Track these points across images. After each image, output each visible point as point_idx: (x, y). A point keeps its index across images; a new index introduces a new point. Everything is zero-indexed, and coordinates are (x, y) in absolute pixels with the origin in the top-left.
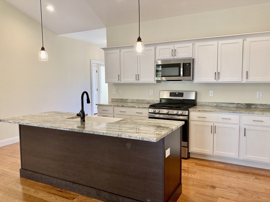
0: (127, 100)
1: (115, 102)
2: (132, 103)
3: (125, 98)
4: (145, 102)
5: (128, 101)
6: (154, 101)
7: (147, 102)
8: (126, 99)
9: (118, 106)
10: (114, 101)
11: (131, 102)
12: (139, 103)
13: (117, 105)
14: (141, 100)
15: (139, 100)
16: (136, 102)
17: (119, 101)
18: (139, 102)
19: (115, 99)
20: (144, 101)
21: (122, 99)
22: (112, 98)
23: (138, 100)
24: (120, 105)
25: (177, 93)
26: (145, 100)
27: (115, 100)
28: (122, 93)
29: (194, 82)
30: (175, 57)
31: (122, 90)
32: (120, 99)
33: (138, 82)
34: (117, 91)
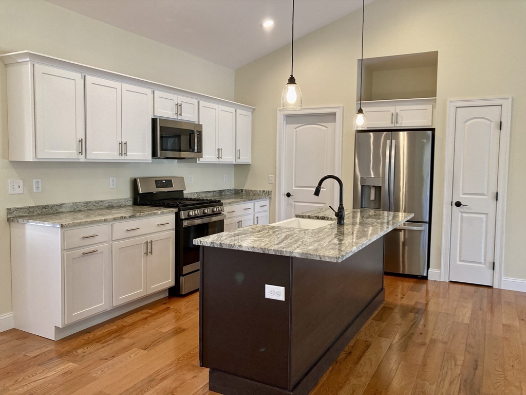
0: (61, 205)
1: (24, 216)
3: (56, 203)
5: (63, 210)
6: (120, 201)
7: (107, 205)
8: (57, 206)
10: (18, 215)
11: (72, 210)
12: (91, 210)
14: (95, 202)
15: (90, 202)
16: (83, 209)
17: (35, 213)
18: (89, 208)
19: (24, 208)
20: (101, 204)
21: (45, 207)
22: (12, 206)
23: (87, 203)
25: (164, 181)
26: (104, 201)
27: (22, 210)
28: (40, 190)
29: (198, 162)
30: (179, 117)
31: (40, 180)
32: (37, 207)
33: (124, 158)
34: (24, 185)
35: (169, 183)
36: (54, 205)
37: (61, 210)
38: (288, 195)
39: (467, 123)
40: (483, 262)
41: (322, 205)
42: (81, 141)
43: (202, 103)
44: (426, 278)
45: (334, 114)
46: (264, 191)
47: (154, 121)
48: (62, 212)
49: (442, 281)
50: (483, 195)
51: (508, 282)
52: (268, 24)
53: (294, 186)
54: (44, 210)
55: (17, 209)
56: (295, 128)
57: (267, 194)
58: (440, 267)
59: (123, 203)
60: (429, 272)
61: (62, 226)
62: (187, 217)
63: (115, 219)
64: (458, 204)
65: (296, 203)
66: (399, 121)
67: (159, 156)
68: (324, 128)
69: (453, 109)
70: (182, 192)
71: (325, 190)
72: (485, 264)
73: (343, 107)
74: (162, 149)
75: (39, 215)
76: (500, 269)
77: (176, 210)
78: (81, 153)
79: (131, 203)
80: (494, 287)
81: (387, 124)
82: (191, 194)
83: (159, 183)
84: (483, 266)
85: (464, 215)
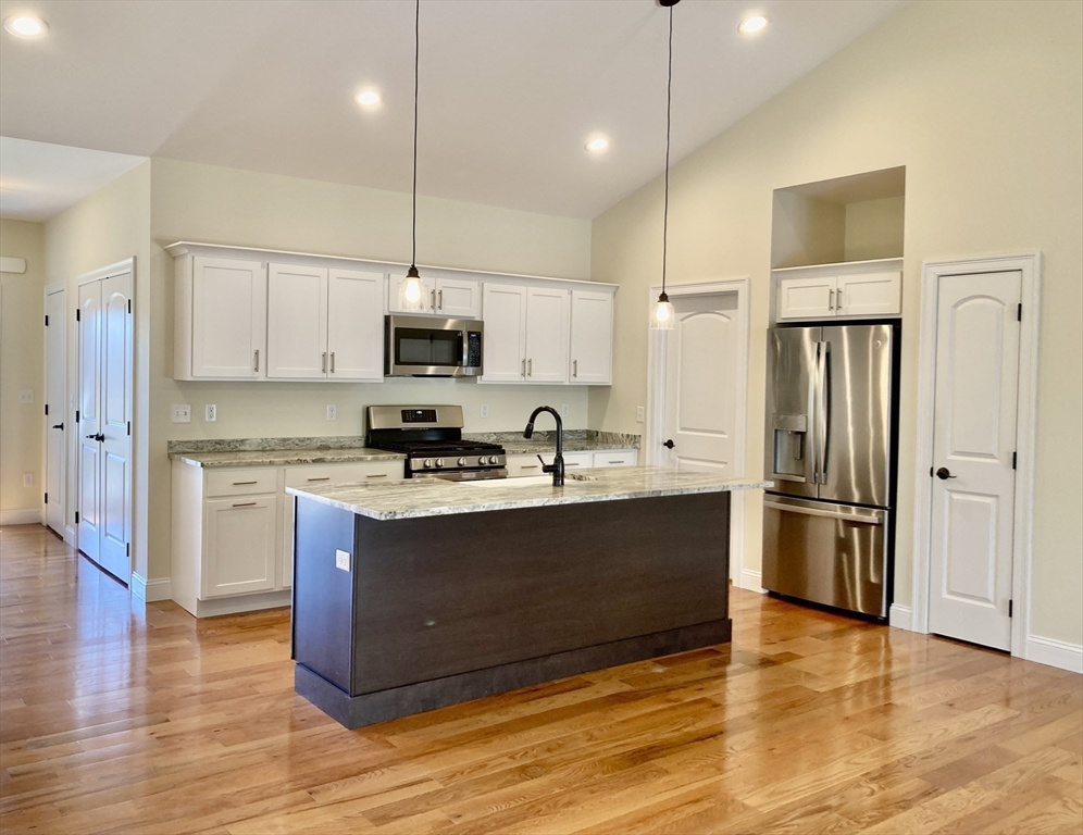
0: (242, 442)
1: (189, 453)
2: (260, 453)
3: (235, 438)
4: (314, 445)
5: (247, 447)
6: (344, 440)
7: (319, 444)
8: (237, 441)
9: (300, 462)
10: (181, 450)
11: (260, 448)
13: (296, 458)
14: (298, 439)
15: (289, 439)
16: (277, 447)
17: (205, 450)
18: (288, 447)
19: (190, 442)
20: (308, 442)
21: (219, 442)
22: (174, 439)
23: (284, 440)
24: (308, 459)
25: (419, 413)
26: (314, 438)
27: (187, 445)
28: (214, 419)
29: (479, 382)
30: (439, 312)
31: (214, 406)
32: (208, 441)
33: (329, 377)
34: (192, 411)
35: (429, 415)
36: (233, 441)
37: (242, 448)
38: (670, 444)
39: (960, 308)
40: (992, 599)
41: (721, 466)
42: (257, 353)
43: (488, 286)
44: (886, 622)
45: (734, 294)
46: (628, 436)
47: (387, 319)
48: (244, 451)
49: (913, 630)
50: (991, 456)
51: (1037, 646)
52: (598, 144)
53: (678, 429)
54: (218, 446)
55: (180, 443)
56: (682, 320)
57: (634, 441)
58: (910, 601)
59: (348, 443)
60: (891, 611)
61: (202, 465)
62: (421, 467)
63: (288, 463)
64: (944, 474)
65: (683, 461)
66: (844, 304)
67: (391, 373)
68: (725, 320)
69: (932, 280)
70: (458, 430)
71: (726, 436)
72: (995, 603)
73: (750, 280)
74: (398, 362)
75: (210, 452)
76: (1024, 616)
77: (405, 456)
78: (256, 369)
79: (362, 444)
80: (1012, 654)
81: (822, 312)
82: (483, 435)
83: (408, 415)
84: (992, 606)
85: (956, 496)
